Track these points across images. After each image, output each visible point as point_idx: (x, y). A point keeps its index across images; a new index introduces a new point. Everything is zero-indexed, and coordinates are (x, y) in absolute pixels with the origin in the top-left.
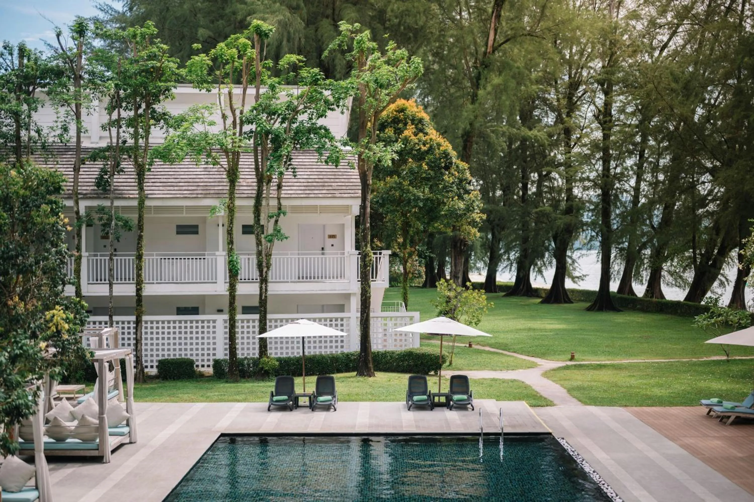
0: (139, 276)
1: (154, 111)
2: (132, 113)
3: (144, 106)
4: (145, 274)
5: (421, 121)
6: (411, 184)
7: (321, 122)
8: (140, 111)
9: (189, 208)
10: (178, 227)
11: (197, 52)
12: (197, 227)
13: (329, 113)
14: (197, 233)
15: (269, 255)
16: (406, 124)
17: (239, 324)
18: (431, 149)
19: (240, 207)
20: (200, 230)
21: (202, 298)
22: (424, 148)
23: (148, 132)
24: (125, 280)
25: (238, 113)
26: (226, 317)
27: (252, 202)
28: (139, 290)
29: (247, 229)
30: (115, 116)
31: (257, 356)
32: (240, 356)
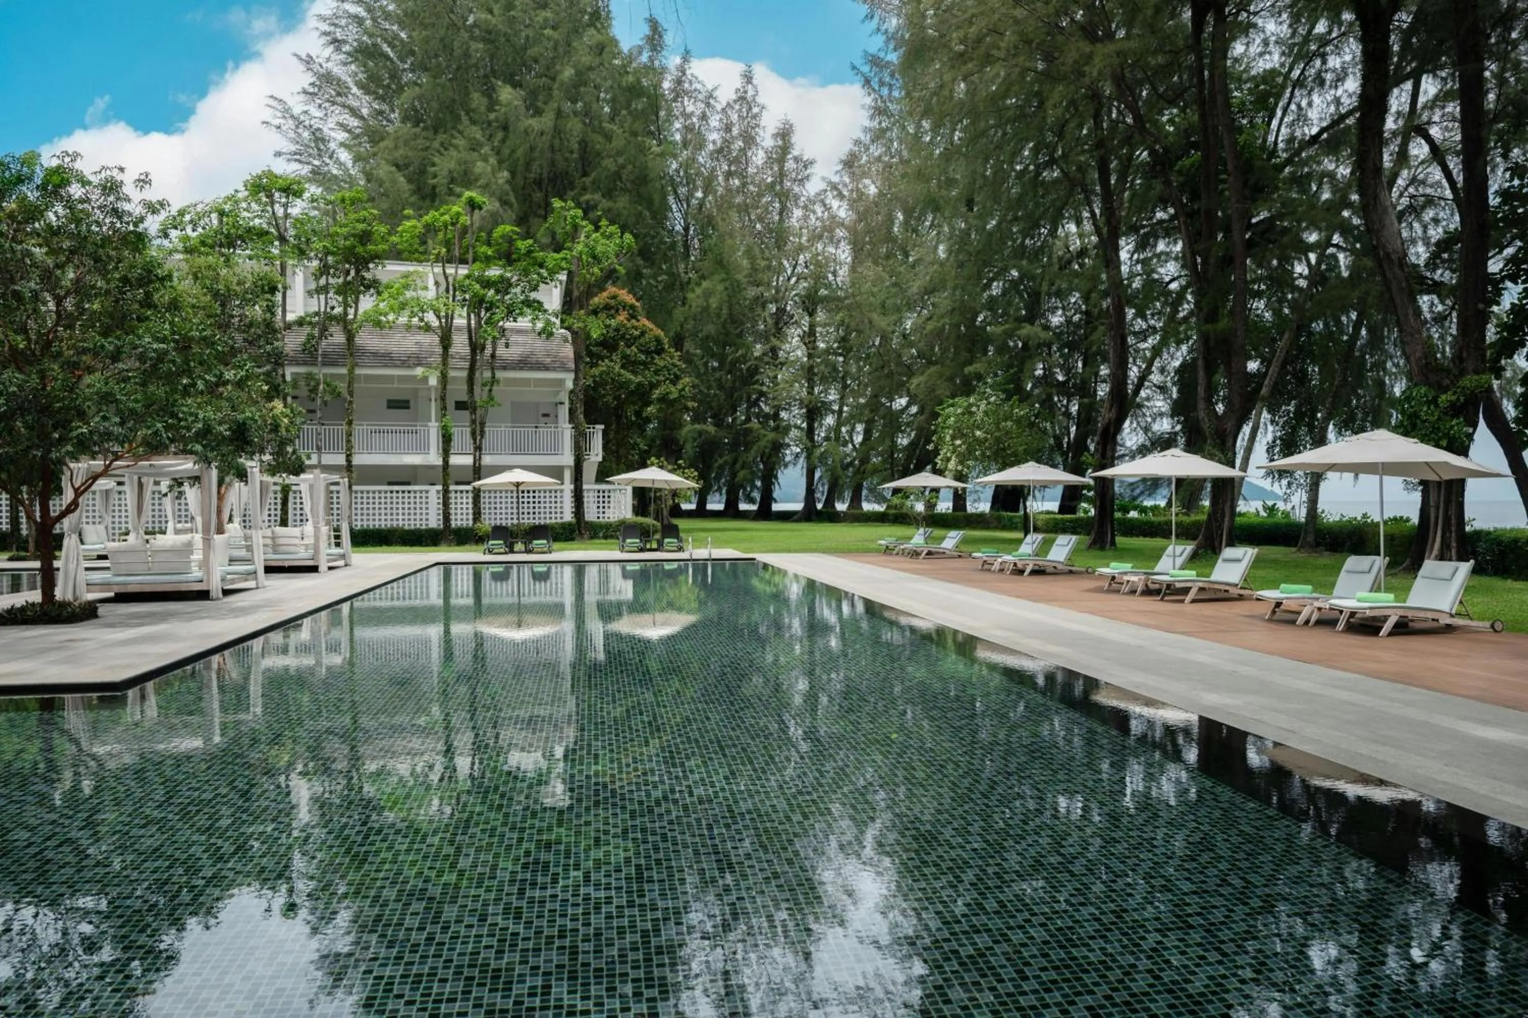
0: (348, 441)
1: (363, 278)
2: (341, 280)
3: (353, 273)
4: (355, 440)
5: (632, 307)
6: (623, 367)
7: (533, 295)
8: (349, 278)
9: (401, 378)
10: (389, 401)
11: (408, 218)
12: (408, 402)
13: (542, 286)
14: (408, 408)
15: (483, 424)
16: (617, 311)
17: (452, 495)
18: (643, 333)
19: (454, 378)
20: (412, 403)
21: (415, 468)
22: (637, 333)
23: (357, 302)
24: (333, 450)
25: (451, 280)
26: (440, 487)
27: (464, 374)
28: (349, 461)
29: (460, 406)
30: (323, 281)
31: (471, 523)
32: (453, 524)
